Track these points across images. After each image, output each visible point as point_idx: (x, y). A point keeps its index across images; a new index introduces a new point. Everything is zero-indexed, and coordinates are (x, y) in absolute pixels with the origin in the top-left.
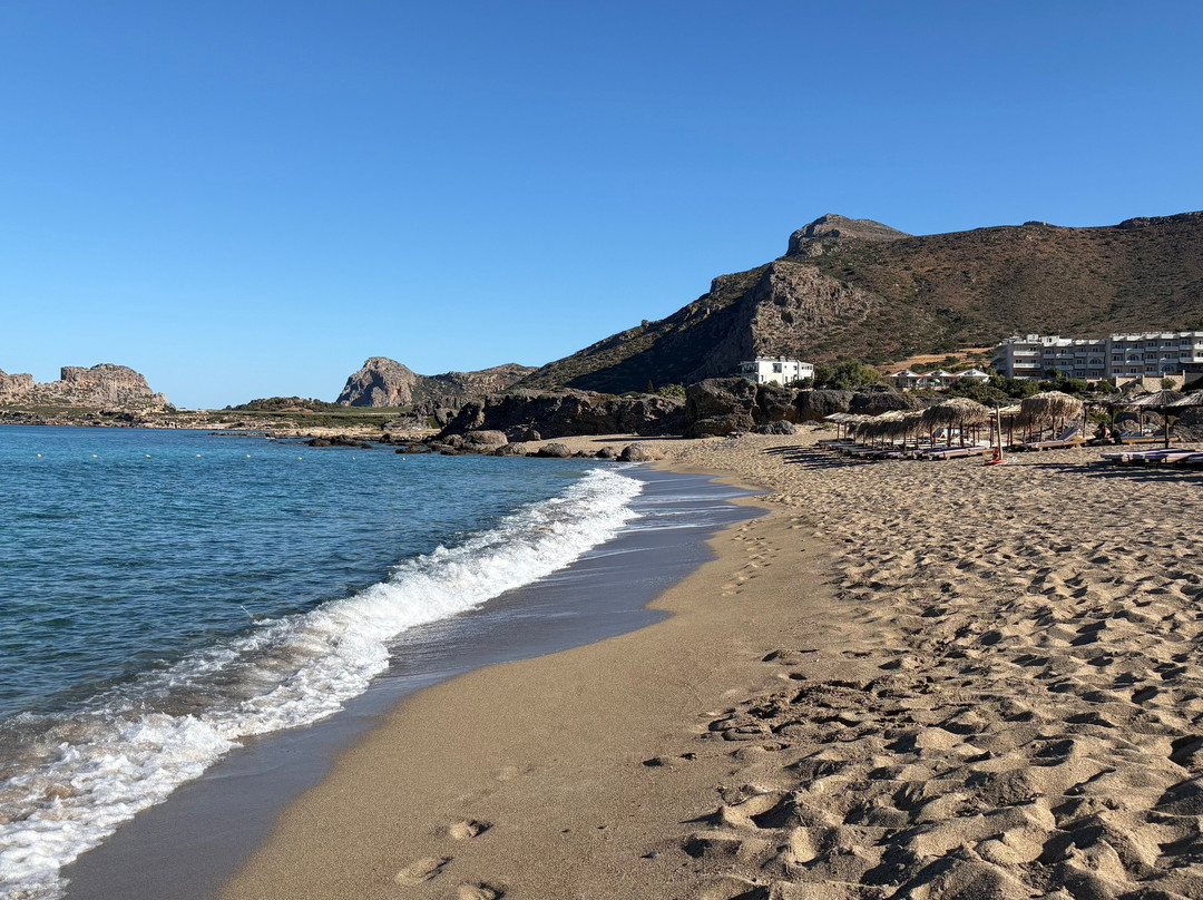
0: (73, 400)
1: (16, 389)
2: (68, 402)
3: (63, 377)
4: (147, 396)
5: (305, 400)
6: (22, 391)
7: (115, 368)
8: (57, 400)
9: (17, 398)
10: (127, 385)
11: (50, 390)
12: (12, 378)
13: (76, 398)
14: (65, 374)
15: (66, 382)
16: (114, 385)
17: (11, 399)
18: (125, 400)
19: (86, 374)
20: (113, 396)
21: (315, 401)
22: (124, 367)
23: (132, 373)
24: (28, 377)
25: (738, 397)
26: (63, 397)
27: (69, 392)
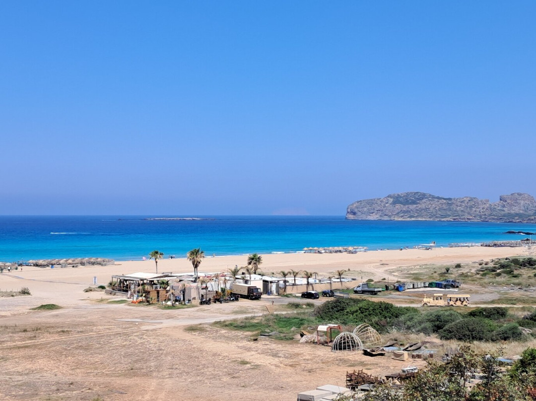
0: (505, 209)
1: (483, 206)
2: (504, 211)
3: (501, 200)
6: (486, 207)
7: (522, 194)
8: (499, 210)
9: (484, 209)
11: (496, 205)
12: (481, 201)
13: (507, 209)
14: (501, 198)
15: (502, 202)
16: (522, 202)
17: (482, 210)
19: (510, 198)
22: (525, 194)
24: (487, 201)
26: (502, 209)
27: (504, 206)
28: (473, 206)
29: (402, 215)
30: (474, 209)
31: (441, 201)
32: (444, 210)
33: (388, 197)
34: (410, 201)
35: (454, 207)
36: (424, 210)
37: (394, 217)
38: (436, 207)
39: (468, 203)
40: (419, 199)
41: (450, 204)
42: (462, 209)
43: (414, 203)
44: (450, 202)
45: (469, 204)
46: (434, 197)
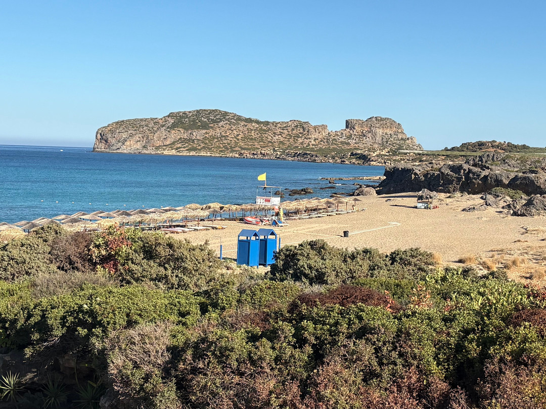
0: (352, 142)
1: (316, 135)
2: (348, 144)
3: (347, 127)
4: (402, 139)
5: (500, 143)
6: (320, 137)
7: (382, 119)
8: (342, 143)
9: (317, 141)
10: (389, 131)
11: (338, 135)
12: (315, 128)
13: (354, 141)
14: (348, 124)
15: (348, 130)
16: (380, 132)
17: (313, 142)
18: (387, 142)
19: (362, 124)
20: (379, 139)
21: (509, 143)
22: (388, 119)
23: (393, 123)
24: (324, 127)
25: (457, 175)
26: (346, 141)
27: (350, 137)
28: (301, 135)
29: (179, 145)
30: (300, 140)
31: (249, 126)
32: (252, 139)
33: (168, 116)
34: (199, 124)
35: (269, 136)
36: (217, 138)
37: (164, 150)
38: (238, 135)
39: (293, 130)
40: (214, 121)
41: (264, 130)
42: (282, 139)
43: (205, 126)
44: (264, 128)
45: (294, 132)
46: (239, 119)
